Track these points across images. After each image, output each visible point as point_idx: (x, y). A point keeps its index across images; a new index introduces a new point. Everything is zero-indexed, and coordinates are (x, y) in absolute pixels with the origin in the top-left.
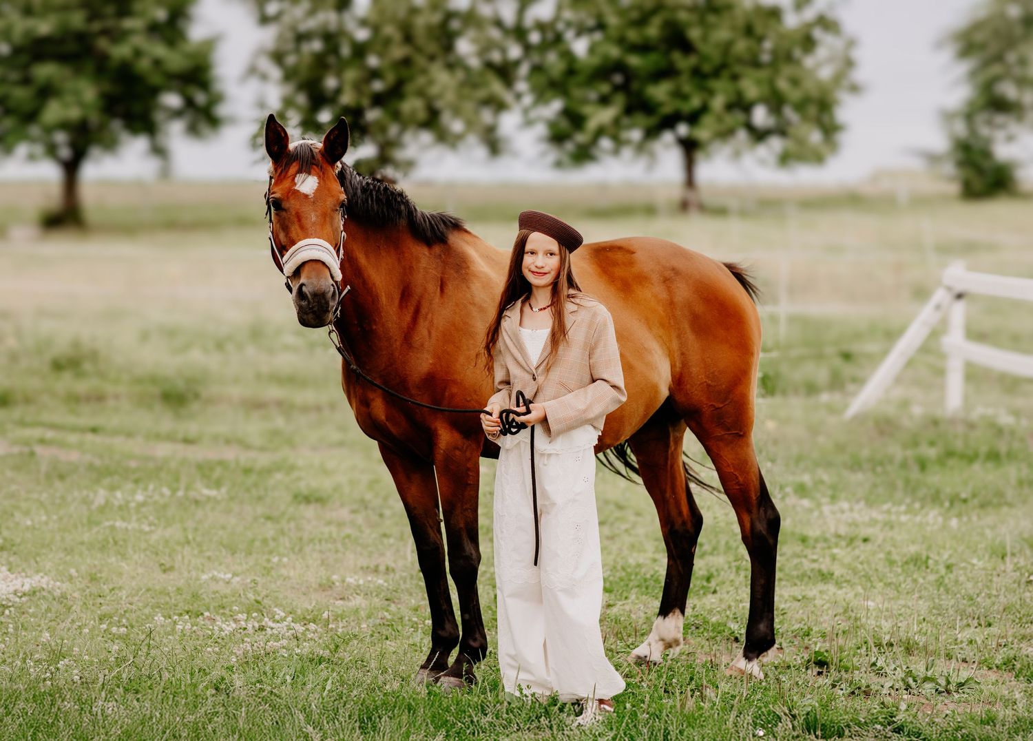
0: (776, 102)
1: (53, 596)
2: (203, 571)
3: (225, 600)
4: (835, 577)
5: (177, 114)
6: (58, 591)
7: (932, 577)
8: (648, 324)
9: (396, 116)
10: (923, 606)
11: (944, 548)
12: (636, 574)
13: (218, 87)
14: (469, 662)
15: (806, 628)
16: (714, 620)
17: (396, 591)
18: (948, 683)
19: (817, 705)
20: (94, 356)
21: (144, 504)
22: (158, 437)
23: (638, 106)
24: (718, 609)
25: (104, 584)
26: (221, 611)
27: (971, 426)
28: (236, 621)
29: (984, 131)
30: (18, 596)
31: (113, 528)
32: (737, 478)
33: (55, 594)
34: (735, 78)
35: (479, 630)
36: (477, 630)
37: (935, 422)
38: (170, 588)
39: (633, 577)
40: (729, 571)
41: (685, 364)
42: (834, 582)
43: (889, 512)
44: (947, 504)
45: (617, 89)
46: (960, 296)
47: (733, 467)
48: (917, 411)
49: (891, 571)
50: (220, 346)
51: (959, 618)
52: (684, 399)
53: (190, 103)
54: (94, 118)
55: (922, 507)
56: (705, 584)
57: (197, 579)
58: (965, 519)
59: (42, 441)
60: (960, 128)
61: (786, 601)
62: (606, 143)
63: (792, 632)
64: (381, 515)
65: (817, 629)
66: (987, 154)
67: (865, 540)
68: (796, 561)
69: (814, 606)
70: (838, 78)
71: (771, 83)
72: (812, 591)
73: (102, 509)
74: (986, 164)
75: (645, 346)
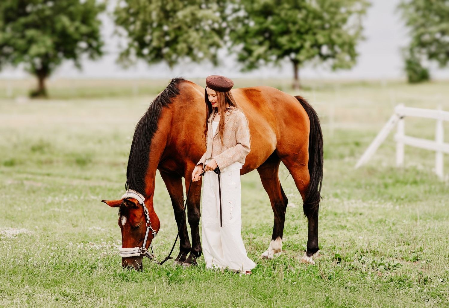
0: (331, 44)
1: (28, 236)
2: (89, 226)
3: (98, 237)
4: (347, 227)
5: (86, 50)
6: (31, 234)
7: (387, 228)
8: (267, 119)
9: (175, 50)
10: (382, 238)
11: (392, 217)
12: (266, 227)
13: (102, 39)
14: (194, 257)
15: (334, 246)
16: (296, 243)
17: (168, 233)
18: (390, 265)
19: (334, 272)
20: (48, 145)
21: (67, 202)
22: (74, 177)
23: (274, 45)
24: (298, 239)
25: (49, 232)
26: (96, 241)
27: (407, 171)
28: (101, 244)
29: (417, 55)
30: (14, 236)
31: (54, 211)
32: (303, 182)
33: (29, 235)
34: (314, 34)
35: (199, 244)
36: (198, 244)
37: (392, 169)
38: (76, 233)
39: (265, 228)
40: (304, 226)
41: (282, 137)
42: (346, 229)
43: (371, 204)
44: (395, 200)
45: (266, 39)
46: (402, 118)
47: (301, 178)
48: (385, 164)
49: (370, 226)
50: (100, 142)
51: (396, 242)
52: (282, 151)
53: (90, 46)
54: (51, 52)
55: (385, 202)
56: (294, 230)
57: (88, 230)
58: (402, 206)
59: (27, 179)
60: (407, 54)
61: (326, 236)
62: (262, 61)
63: (328, 248)
64: (164, 206)
65: (338, 247)
66: (418, 65)
67: (361, 214)
68: (331, 222)
69: (338, 238)
70: (357, 34)
71: (329, 36)
72: (337, 233)
73: (50, 204)
74: (418, 69)
75: (266, 128)
